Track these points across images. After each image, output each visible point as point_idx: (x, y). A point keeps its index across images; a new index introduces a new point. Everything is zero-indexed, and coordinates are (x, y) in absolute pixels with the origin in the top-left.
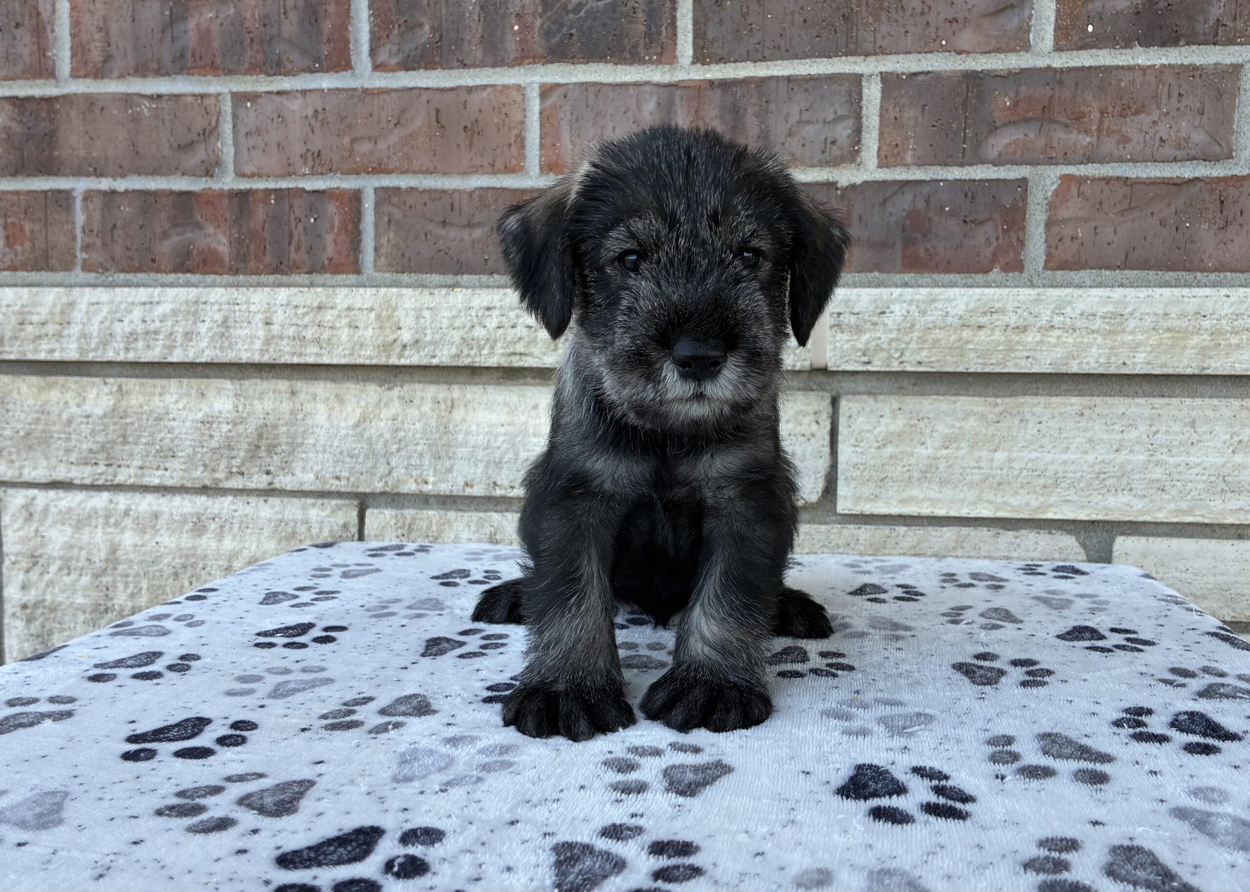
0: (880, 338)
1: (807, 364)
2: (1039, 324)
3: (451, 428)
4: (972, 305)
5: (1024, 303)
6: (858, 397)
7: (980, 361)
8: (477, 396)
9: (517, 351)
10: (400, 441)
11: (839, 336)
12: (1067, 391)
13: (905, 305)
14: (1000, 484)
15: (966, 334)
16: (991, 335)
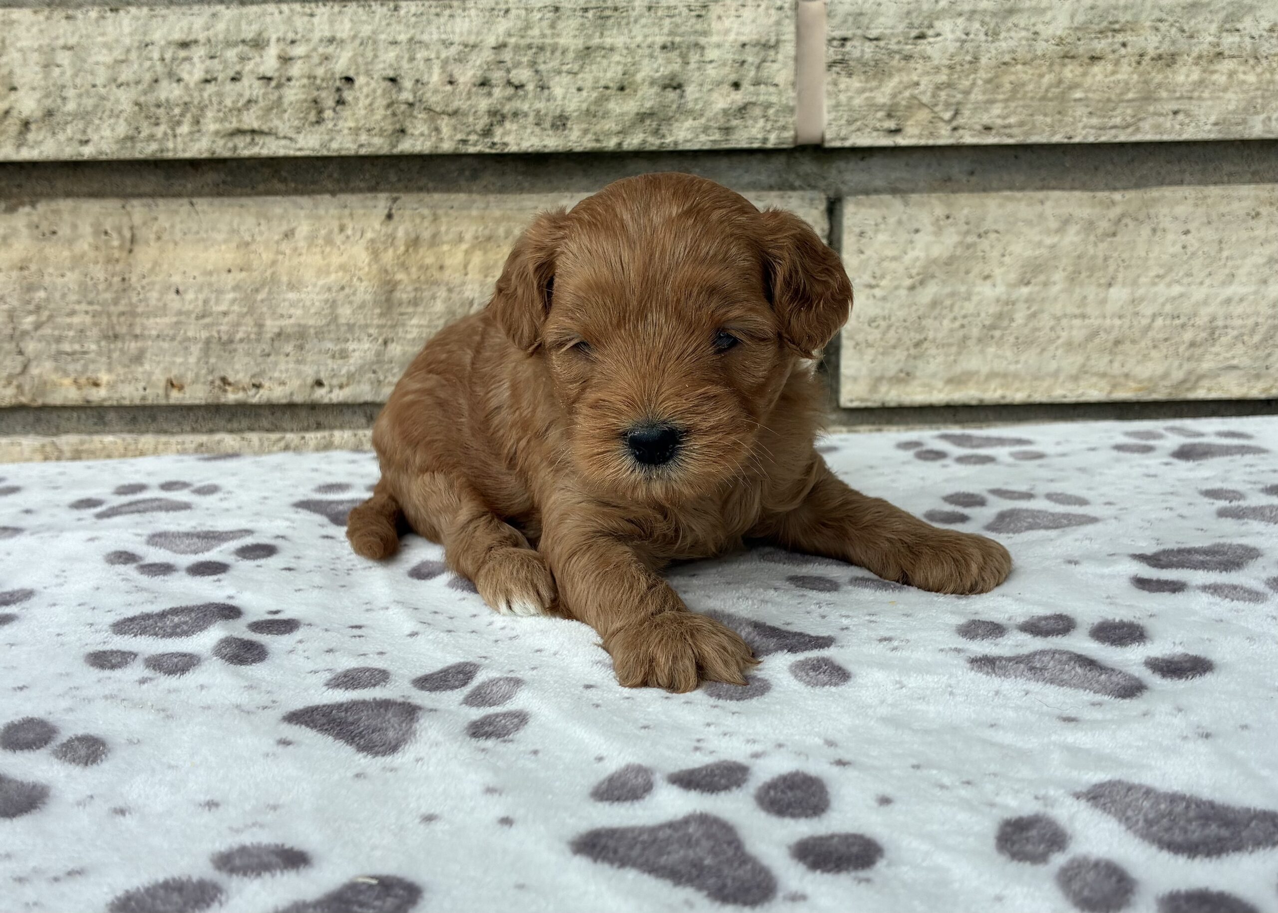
0: (917, 84)
1: (789, 134)
2: (1195, 52)
3: (134, 279)
4: (1080, 18)
5: (1171, 12)
6: (874, 197)
7: (1094, 121)
8: (177, 219)
9: (246, 127)
10: (38, 309)
11: (844, 82)
12: (1230, 174)
13: (960, 21)
14: (1117, 343)
15: (1070, 72)
16: (1114, 73)
